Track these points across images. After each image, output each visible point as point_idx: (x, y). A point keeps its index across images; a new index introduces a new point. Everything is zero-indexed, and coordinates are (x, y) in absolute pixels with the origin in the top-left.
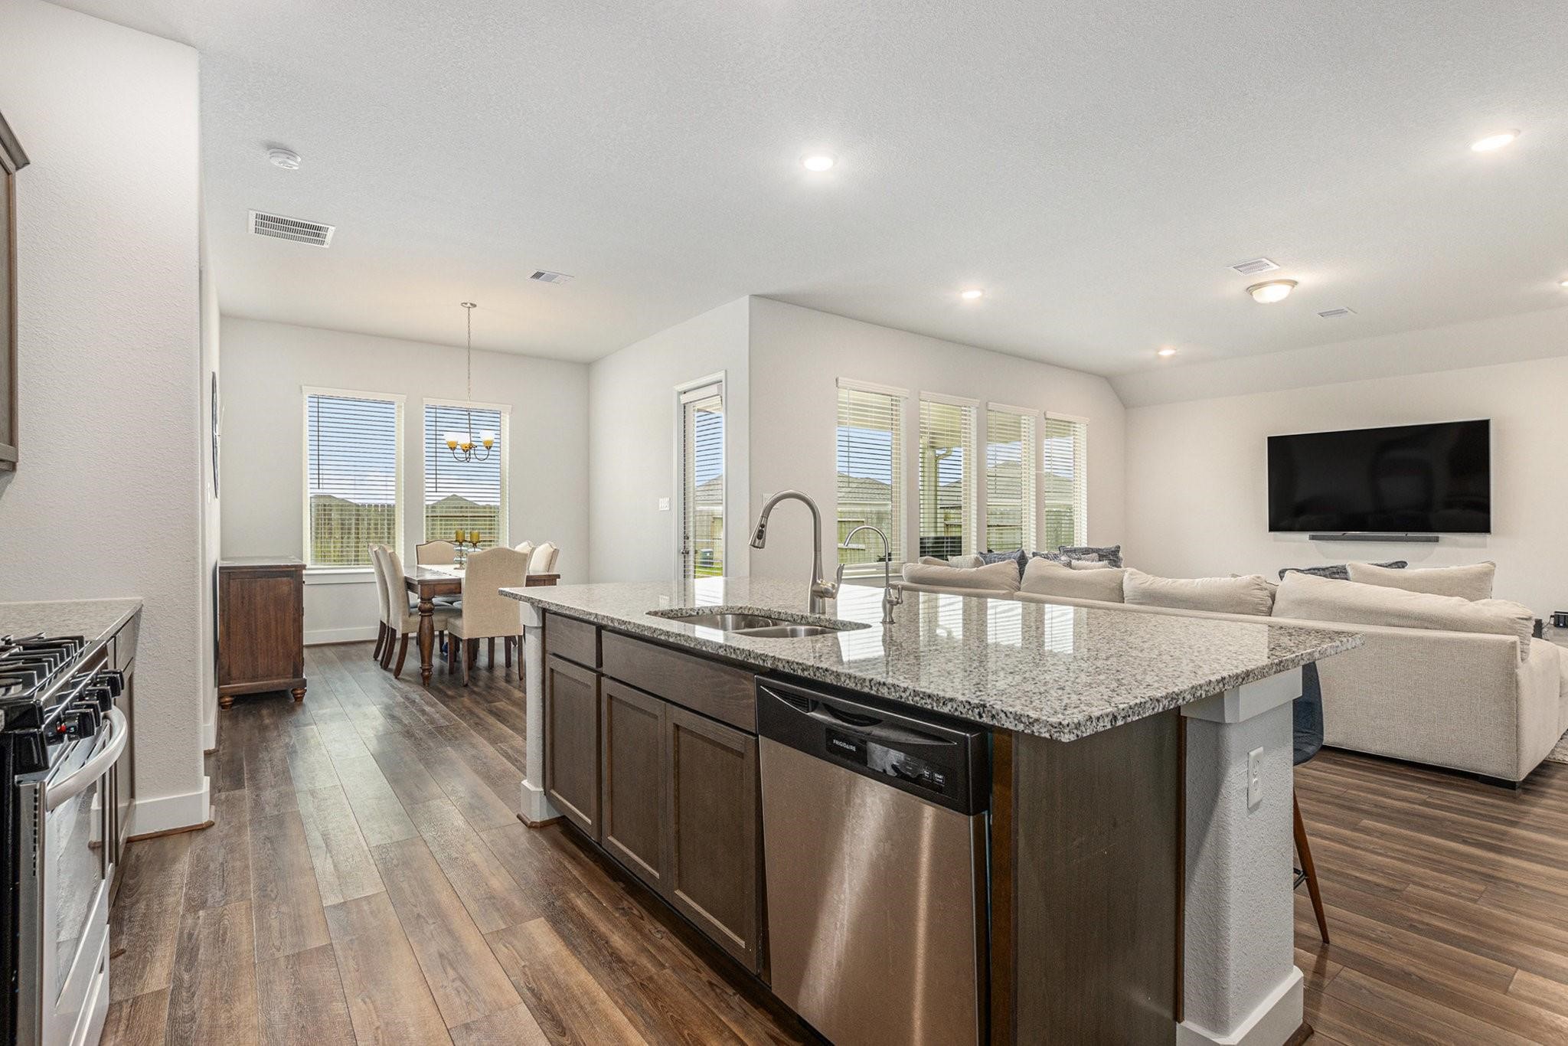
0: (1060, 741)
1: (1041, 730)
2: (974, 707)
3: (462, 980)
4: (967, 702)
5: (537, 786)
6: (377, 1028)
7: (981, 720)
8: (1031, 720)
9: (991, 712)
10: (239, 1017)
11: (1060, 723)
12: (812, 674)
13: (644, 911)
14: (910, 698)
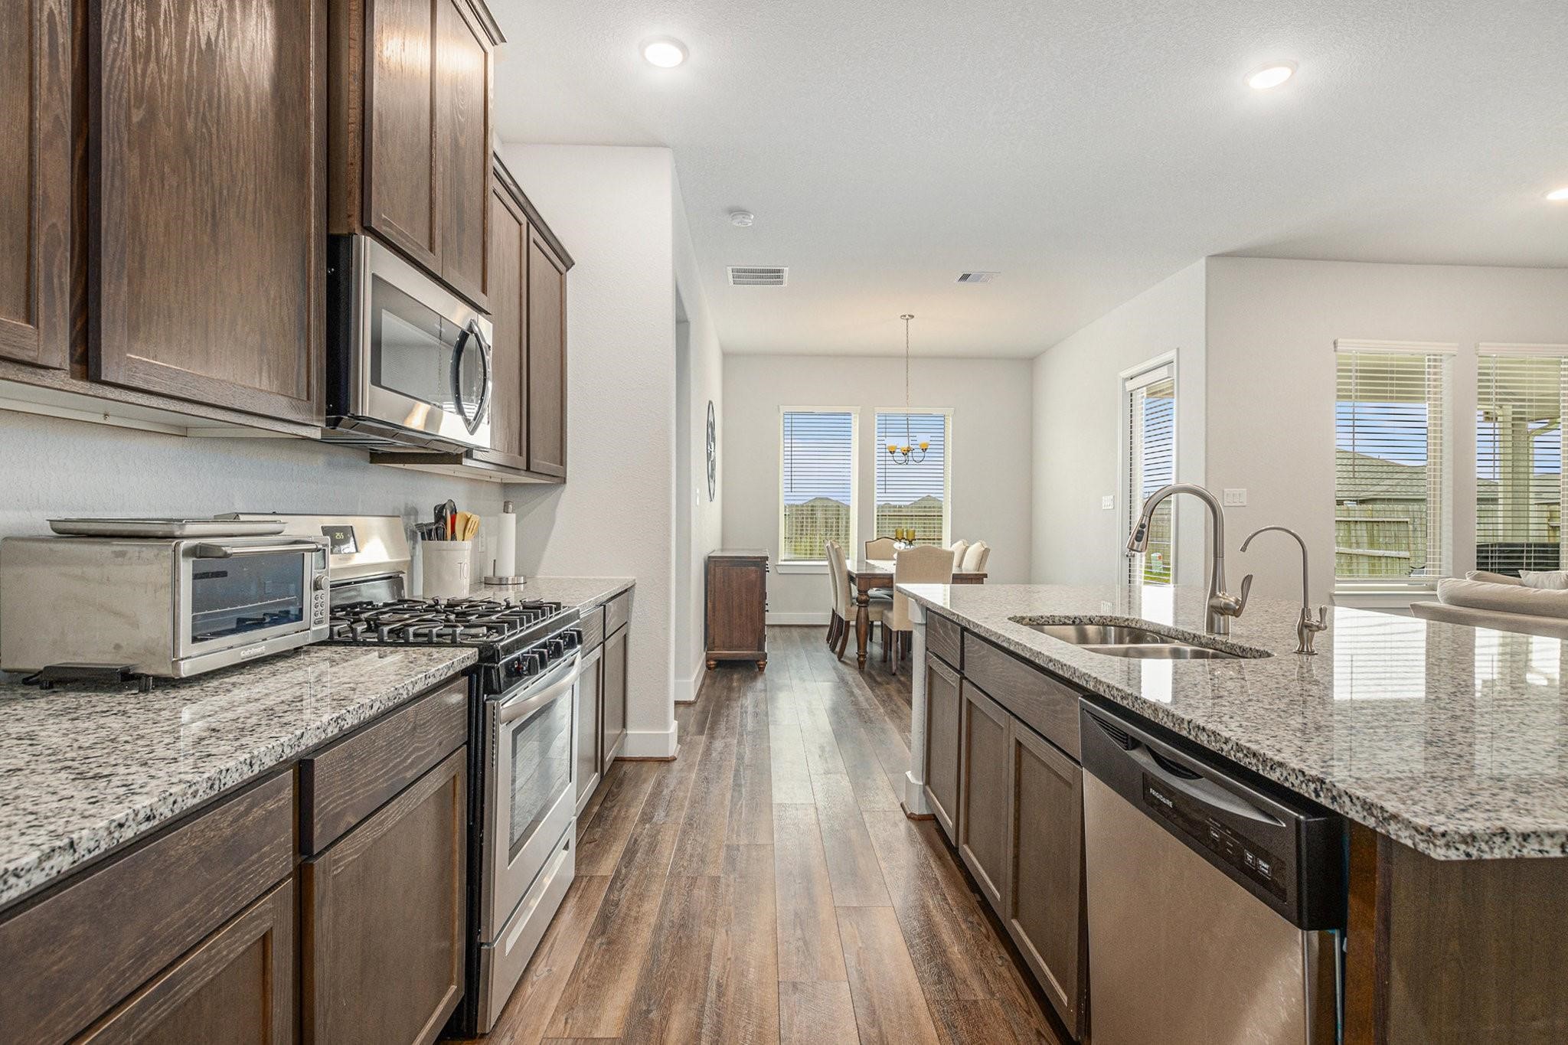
0: (1429, 857)
1: (1399, 833)
2: (1309, 780)
3: (806, 943)
4: (1300, 771)
5: (917, 779)
6: (729, 959)
7: (1317, 800)
8: (1386, 815)
9: (1331, 792)
10: (644, 914)
11: (1429, 830)
12: (1131, 704)
13: (993, 931)
14: (1232, 753)
